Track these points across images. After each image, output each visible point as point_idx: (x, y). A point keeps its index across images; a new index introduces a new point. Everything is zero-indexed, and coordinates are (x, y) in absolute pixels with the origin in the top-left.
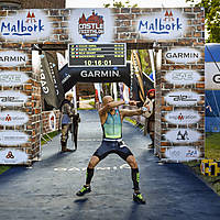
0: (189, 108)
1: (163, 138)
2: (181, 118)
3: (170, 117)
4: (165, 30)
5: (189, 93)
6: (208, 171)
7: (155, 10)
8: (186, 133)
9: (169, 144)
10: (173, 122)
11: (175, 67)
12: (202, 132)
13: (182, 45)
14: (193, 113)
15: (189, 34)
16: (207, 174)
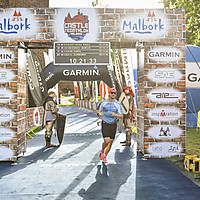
0: (171, 105)
1: (146, 135)
2: (163, 114)
3: (153, 114)
4: (148, 30)
5: (171, 91)
6: (193, 167)
7: (138, 11)
8: (168, 129)
9: (151, 140)
10: (156, 118)
11: (157, 66)
12: (183, 128)
13: (164, 45)
14: (174, 110)
15: (170, 34)
16: (191, 170)
